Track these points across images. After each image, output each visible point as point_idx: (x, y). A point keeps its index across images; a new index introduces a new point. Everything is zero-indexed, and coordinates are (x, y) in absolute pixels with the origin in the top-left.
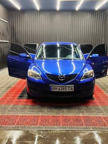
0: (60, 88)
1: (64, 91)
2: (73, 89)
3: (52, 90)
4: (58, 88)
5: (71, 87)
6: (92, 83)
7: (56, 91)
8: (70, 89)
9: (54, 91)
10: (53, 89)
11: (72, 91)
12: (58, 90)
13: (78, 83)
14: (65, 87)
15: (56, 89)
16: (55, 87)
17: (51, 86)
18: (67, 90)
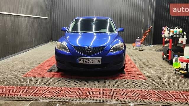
0: (87, 61)
1: (91, 63)
2: (100, 62)
3: (79, 63)
4: (85, 60)
5: (98, 60)
6: (122, 56)
7: (83, 63)
8: (97, 61)
9: (81, 63)
10: (80, 61)
11: (99, 63)
12: (85, 63)
13: (106, 56)
14: (91, 59)
15: (83, 62)
16: (81, 59)
17: (78, 58)
18: (94, 63)
